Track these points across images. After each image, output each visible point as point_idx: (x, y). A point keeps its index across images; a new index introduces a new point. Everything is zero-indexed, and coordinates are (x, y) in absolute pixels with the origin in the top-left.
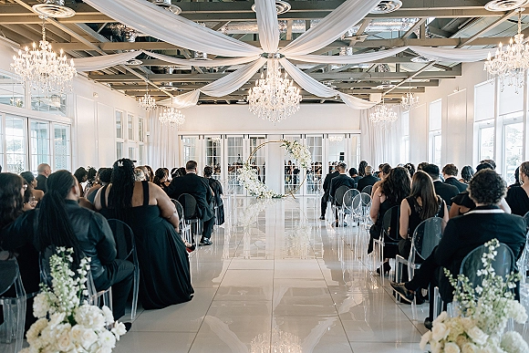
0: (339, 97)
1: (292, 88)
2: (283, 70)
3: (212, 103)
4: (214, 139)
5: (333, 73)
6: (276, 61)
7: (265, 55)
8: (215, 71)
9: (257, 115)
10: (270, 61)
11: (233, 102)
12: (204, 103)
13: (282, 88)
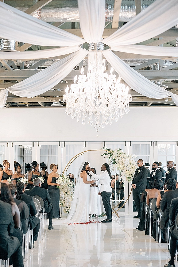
0: (170, 99)
1: (119, 86)
2: (108, 65)
3: (22, 105)
4: (25, 146)
5: (165, 71)
6: (100, 53)
7: (86, 46)
8: (26, 68)
9: (76, 118)
10: (91, 54)
11: (48, 105)
12: (13, 105)
13: (106, 86)
